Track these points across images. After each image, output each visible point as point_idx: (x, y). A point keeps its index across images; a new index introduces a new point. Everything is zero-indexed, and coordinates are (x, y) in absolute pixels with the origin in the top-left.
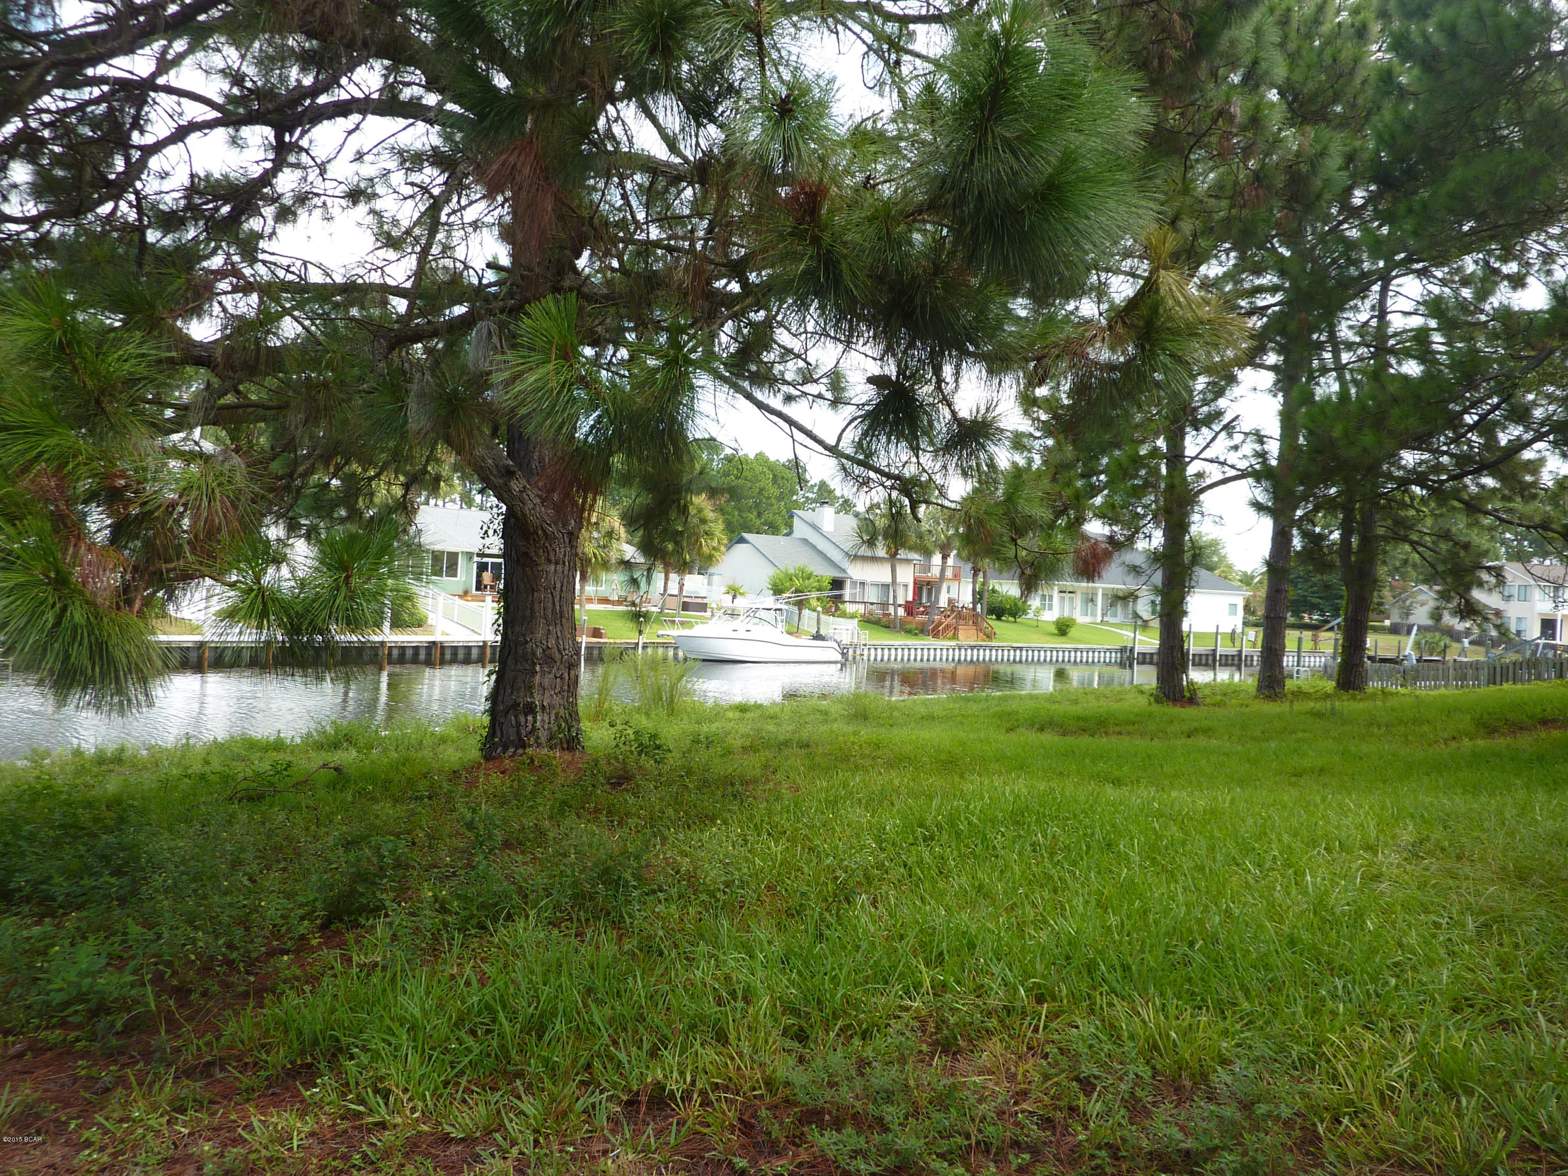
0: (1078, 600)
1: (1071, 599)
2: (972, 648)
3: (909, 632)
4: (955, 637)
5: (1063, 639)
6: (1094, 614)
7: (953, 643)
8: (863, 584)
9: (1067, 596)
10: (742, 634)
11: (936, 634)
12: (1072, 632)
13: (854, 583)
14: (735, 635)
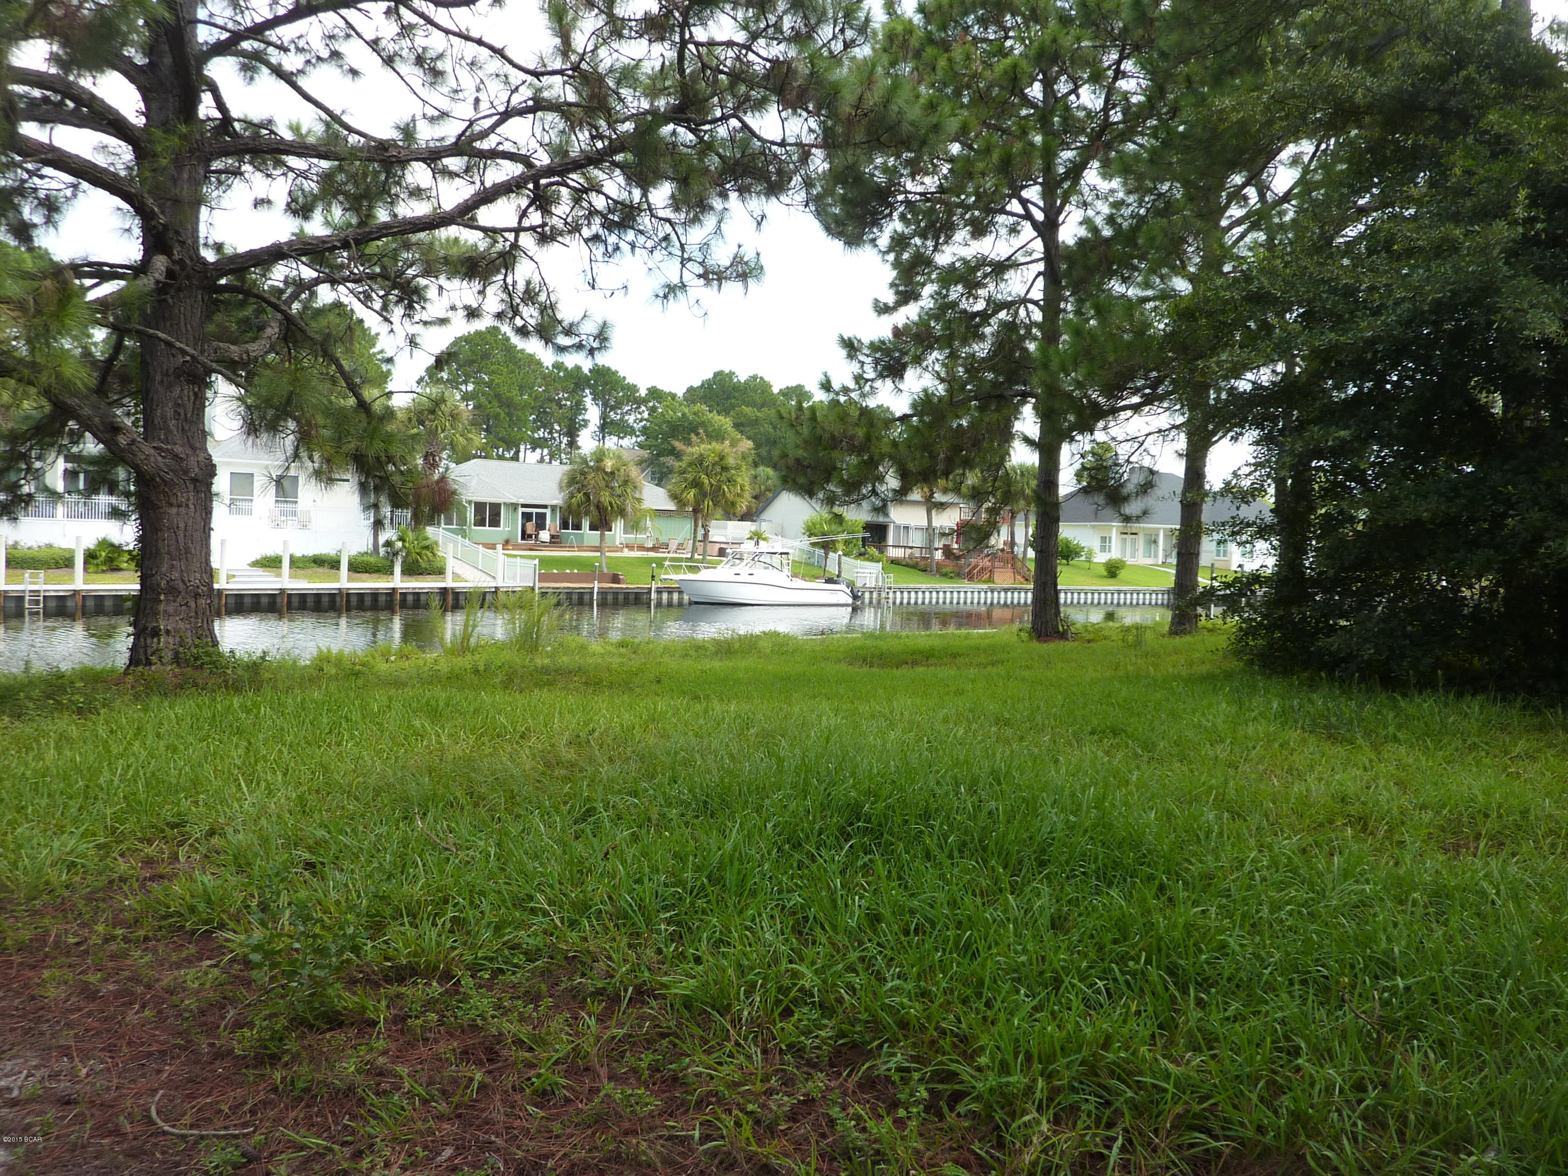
0: (1141, 541)
1: (1134, 542)
2: (1006, 590)
3: (945, 575)
4: (990, 580)
5: (1112, 581)
6: (1156, 556)
7: (985, 586)
8: (907, 528)
9: (1129, 537)
10: (744, 578)
11: (970, 577)
12: (1122, 574)
13: (898, 527)
14: (737, 579)
